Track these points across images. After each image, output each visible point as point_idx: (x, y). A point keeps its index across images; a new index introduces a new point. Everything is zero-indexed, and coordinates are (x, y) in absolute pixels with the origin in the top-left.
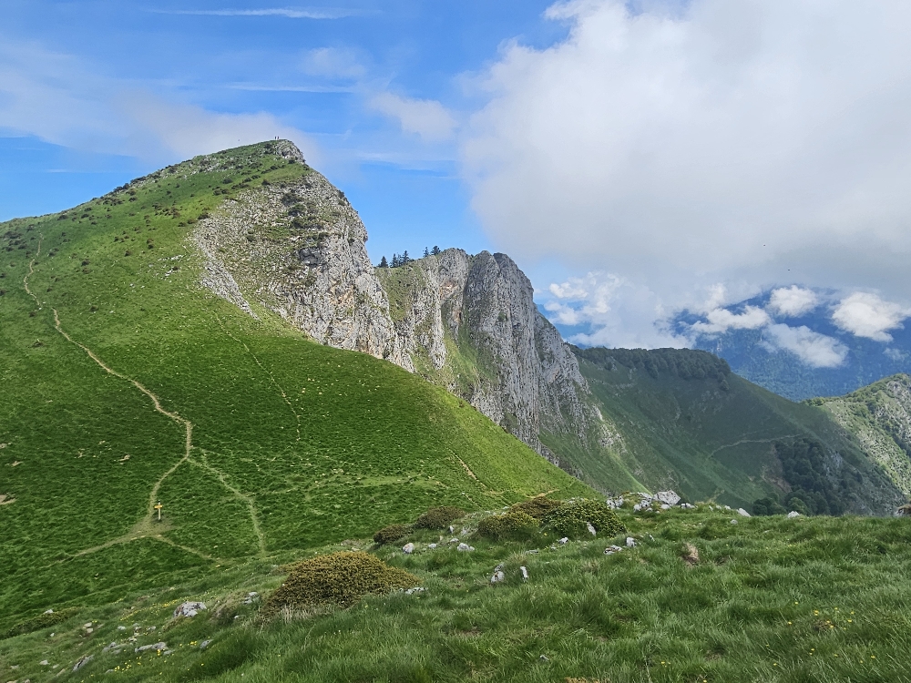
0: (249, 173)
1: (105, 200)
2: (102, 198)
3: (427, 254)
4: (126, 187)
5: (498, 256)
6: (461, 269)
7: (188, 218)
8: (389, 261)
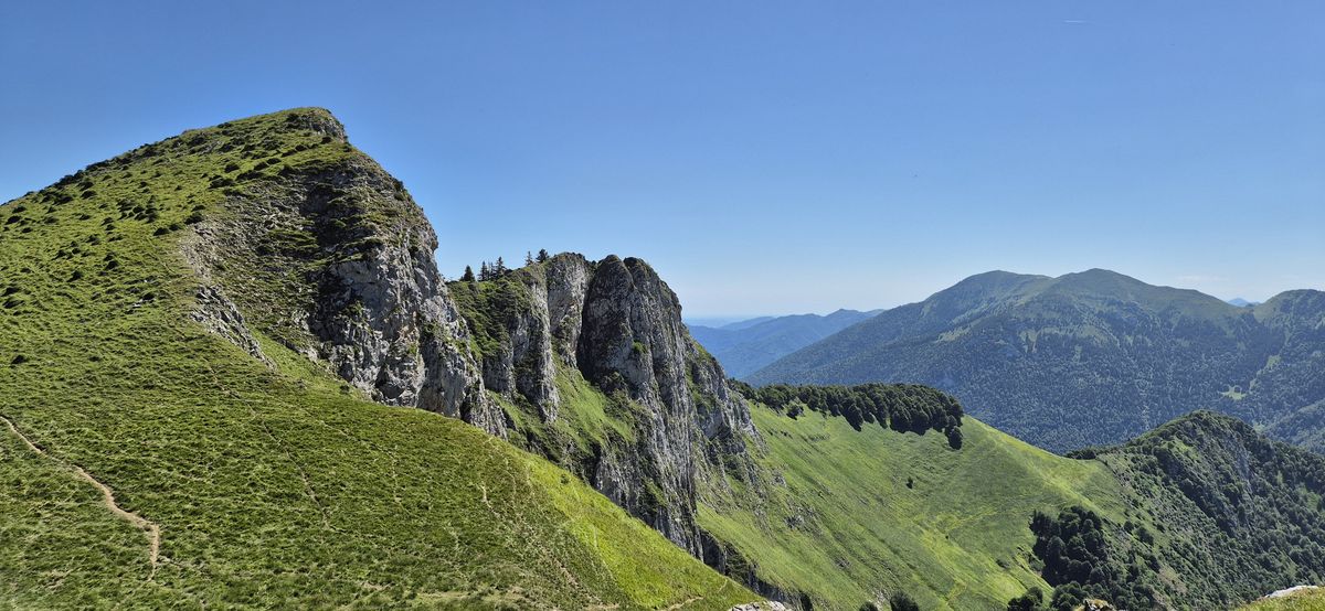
0: (264, 155)
1: (46, 195)
2: (41, 192)
3: (530, 262)
4: (79, 175)
5: (631, 262)
6: (579, 280)
7: (170, 222)
8: (476, 273)
